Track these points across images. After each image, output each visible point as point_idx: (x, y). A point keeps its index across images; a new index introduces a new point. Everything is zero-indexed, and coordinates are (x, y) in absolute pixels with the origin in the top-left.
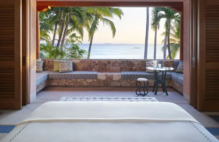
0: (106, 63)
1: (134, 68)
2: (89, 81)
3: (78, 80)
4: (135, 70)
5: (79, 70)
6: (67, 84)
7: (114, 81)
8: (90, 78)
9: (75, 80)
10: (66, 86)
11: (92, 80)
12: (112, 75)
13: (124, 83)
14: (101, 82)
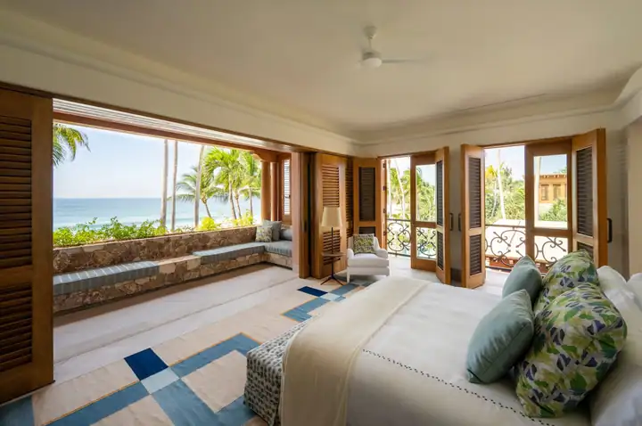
0: (163, 242)
1: (209, 244)
2: (141, 281)
3: (116, 286)
4: (212, 247)
5: (102, 266)
6: (88, 300)
7: (189, 271)
8: (141, 277)
9: (109, 287)
10: (84, 307)
11: (147, 279)
12: (186, 262)
13: (205, 271)
14: (166, 279)
